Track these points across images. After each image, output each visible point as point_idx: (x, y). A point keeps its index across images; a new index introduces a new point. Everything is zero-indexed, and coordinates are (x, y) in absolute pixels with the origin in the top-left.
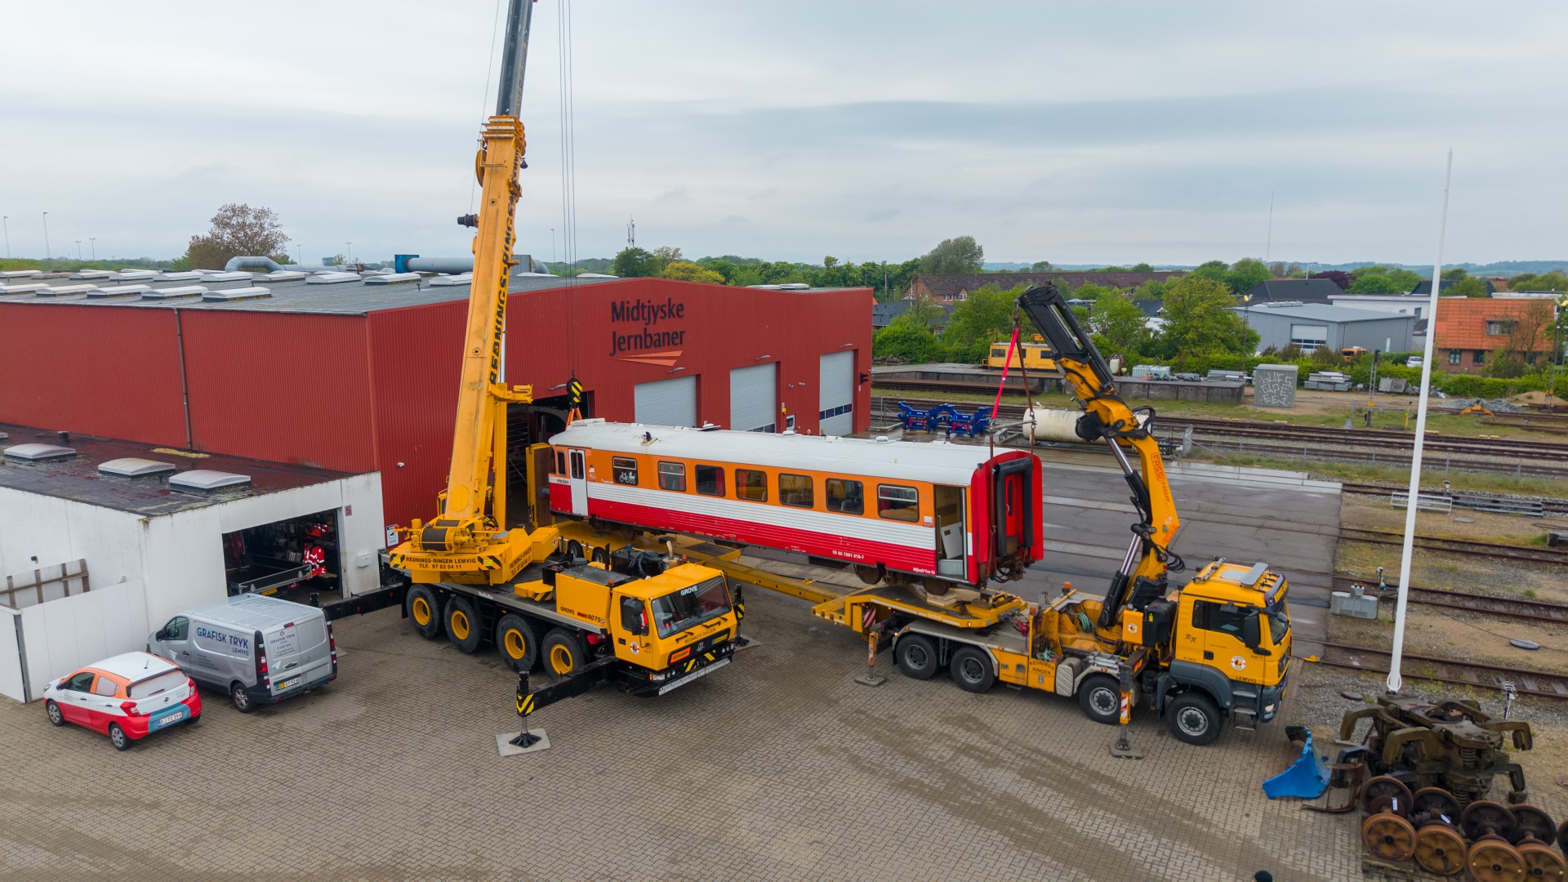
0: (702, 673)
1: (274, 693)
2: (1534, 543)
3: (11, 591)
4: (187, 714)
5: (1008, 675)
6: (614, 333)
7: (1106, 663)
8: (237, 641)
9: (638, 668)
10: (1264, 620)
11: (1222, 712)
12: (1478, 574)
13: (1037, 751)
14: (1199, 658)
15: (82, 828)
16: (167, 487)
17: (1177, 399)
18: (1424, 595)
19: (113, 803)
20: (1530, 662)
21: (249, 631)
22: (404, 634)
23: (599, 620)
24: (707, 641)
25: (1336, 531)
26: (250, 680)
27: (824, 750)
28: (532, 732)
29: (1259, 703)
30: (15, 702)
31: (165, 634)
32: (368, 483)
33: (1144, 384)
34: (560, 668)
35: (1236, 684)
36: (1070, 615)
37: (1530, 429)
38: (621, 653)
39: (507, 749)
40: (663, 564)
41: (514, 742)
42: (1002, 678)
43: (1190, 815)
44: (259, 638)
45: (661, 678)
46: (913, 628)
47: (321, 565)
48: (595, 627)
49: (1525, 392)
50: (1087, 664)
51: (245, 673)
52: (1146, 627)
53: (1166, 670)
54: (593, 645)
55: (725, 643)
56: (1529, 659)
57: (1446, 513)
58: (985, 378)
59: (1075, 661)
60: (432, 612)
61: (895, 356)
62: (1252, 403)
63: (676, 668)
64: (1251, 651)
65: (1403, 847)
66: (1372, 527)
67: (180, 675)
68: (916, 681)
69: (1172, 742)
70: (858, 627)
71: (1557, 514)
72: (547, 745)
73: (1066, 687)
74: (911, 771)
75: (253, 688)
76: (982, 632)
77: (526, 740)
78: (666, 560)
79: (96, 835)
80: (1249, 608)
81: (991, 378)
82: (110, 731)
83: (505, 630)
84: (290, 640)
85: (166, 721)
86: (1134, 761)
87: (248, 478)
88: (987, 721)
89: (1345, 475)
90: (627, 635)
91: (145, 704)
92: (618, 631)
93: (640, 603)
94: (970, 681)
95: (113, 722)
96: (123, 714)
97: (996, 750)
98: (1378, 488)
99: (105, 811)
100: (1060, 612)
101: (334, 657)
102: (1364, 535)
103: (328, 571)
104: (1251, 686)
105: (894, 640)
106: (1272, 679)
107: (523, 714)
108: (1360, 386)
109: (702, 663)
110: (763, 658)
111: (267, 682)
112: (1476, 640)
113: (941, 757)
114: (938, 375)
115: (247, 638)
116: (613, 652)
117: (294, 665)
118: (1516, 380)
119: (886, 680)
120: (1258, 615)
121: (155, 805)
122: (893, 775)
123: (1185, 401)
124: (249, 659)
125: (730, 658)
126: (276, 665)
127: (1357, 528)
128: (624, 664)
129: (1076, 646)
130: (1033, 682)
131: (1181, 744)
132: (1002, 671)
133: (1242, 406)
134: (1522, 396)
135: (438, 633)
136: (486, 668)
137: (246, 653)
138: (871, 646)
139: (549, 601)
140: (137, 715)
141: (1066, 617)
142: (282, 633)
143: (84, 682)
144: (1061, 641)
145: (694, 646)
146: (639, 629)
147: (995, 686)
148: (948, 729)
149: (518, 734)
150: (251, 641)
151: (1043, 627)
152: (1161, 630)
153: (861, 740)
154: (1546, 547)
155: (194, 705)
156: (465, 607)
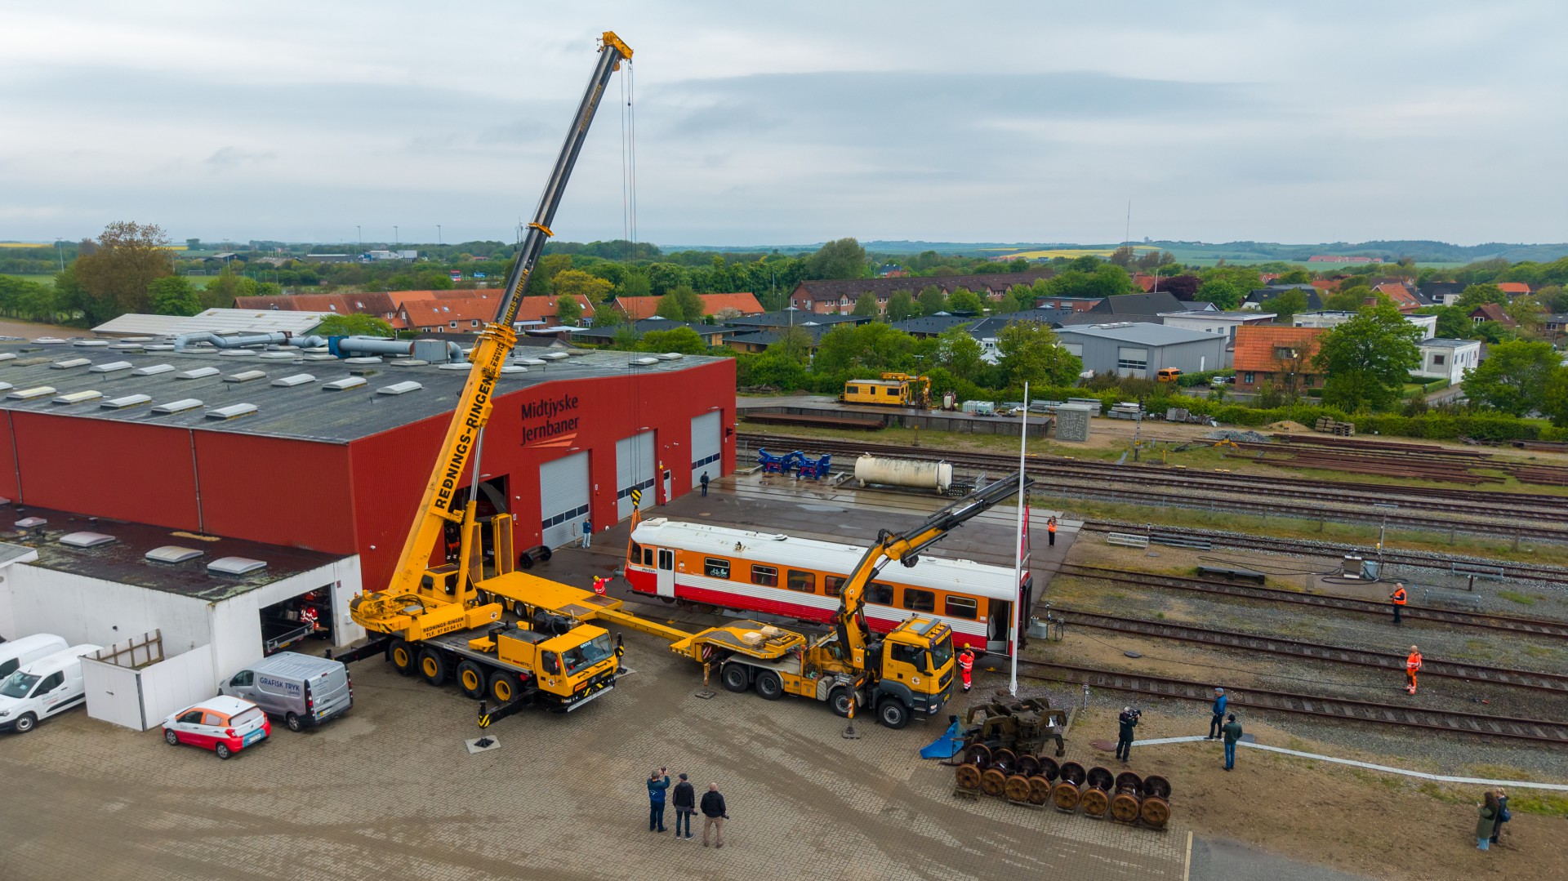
0: (595, 696)
1: (317, 719)
2: (1190, 573)
3: (115, 655)
4: (264, 735)
5: (789, 688)
6: (524, 428)
7: (843, 680)
8: (291, 686)
9: (554, 695)
10: (929, 655)
11: (910, 711)
12: (1136, 601)
13: (799, 736)
14: (895, 678)
15: (224, 805)
16: (206, 572)
17: (995, 433)
18: (1090, 618)
19: (235, 791)
20: (1129, 667)
21: (299, 679)
22: (387, 673)
23: (528, 665)
24: (598, 676)
25: (1055, 567)
26: (301, 711)
27: (670, 742)
28: (489, 738)
29: (927, 705)
30: (135, 731)
31: (235, 682)
32: (352, 564)
33: (968, 420)
34: (502, 696)
35: (916, 693)
36: (829, 649)
37: (1258, 461)
38: (542, 685)
39: (474, 749)
40: (568, 625)
41: (478, 744)
42: (786, 690)
43: (876, 770)
44: (307, 684)
45: (570, 701)
46: (732, 659)
47: (315, 621)
48: (525, 669)
49: (1279, 420)
50: (834, 681)
51: (297, 707)
52: (866, 658)
53: (877, 684)
54: (523, 683)
55: (611, 676)
56: (1130, 664)
57: (1143, 548)
58: (840, 414)
59: (828, 679)
60: (409, 658)
61: (768, 385)
62: (1053, 437)
63: (578, 694)
64: (922, 674)
65: (975, 782)
66: (1084, 562)
67: (258, 710)
68: (734, 694)
69: (880, 728)
70: (699, 659)
71: (1222, 547)
72: (499, 746)
73: (823, 696)
74: (721, 752)
75: (303, 716)
76: (776, 661)
77: (484, 743)
78: (570, 622)
79: (235, 808)
80: (921, 648)
81: (844, 414)
82: (217, 747)
83: (462, 672)
84: (325, 685)
85: (252, 740)
86: (855, 740)
87: (265, 564)
88: (773, 719)
89: (1090, 514)
90: (546, 674)
91: (240, 730)
92: (540, 672)
93: (556, 655)
94: (767, 692)
95: (220, 741)
96: (227, 737)
97: (775, 737)
98: (1109, 525)
99: (233, 795)
100: (822, 647)
101: (351, 693)
102: (1077, 569)
103: (321, 625)
104: (923, 694)
105: (722, 668)
106: (935, 689)
107: (483, 727)
108: (1152, 415)
109: (595, 689)
110: (636, 682)
111: (313, 712)
112: (1104, 652)
113: (741, 742)
114: (801, 411)
115: (298, 684)
116: (537, 685)
117: (328, 701)
118: (1273, 411)
119: (715, 694)
120: (925, 654)
121: (262, 791)
122: (711, 754)
123: (1001, 435)
124: (300, 698)
125: (614, 685)
126: (317, 700)
127: (1074, 564)
128: (545, 693)
129: (831, 669)
130: (804, 692)
131: (886, 729)
132: (786, 686)
133: (1045, 440)
134: (1275, 425)
135: (413, 671)
136: (450, 695)
137: (298, 694)
138: (706, 672)
139: (494, 652)
140: (236, 737)
141: (826, 651)
142: (320, 680)
143: (196, 717)
144: (822, 665)
145: (589, 680)
146: (555, 672)
147: (782, 696)
148: (749, 725)
149: (479, 739)
150: (302, 687)
151: (811, 657)
152: (874, 660)
153: (694, 735)
154: (1194, 577)
155: (267, 728)
156: (433, 655)
